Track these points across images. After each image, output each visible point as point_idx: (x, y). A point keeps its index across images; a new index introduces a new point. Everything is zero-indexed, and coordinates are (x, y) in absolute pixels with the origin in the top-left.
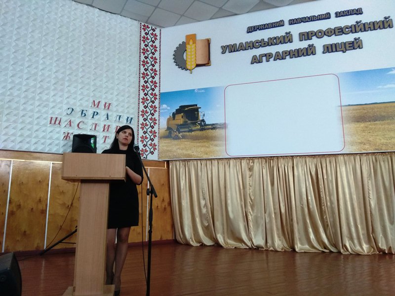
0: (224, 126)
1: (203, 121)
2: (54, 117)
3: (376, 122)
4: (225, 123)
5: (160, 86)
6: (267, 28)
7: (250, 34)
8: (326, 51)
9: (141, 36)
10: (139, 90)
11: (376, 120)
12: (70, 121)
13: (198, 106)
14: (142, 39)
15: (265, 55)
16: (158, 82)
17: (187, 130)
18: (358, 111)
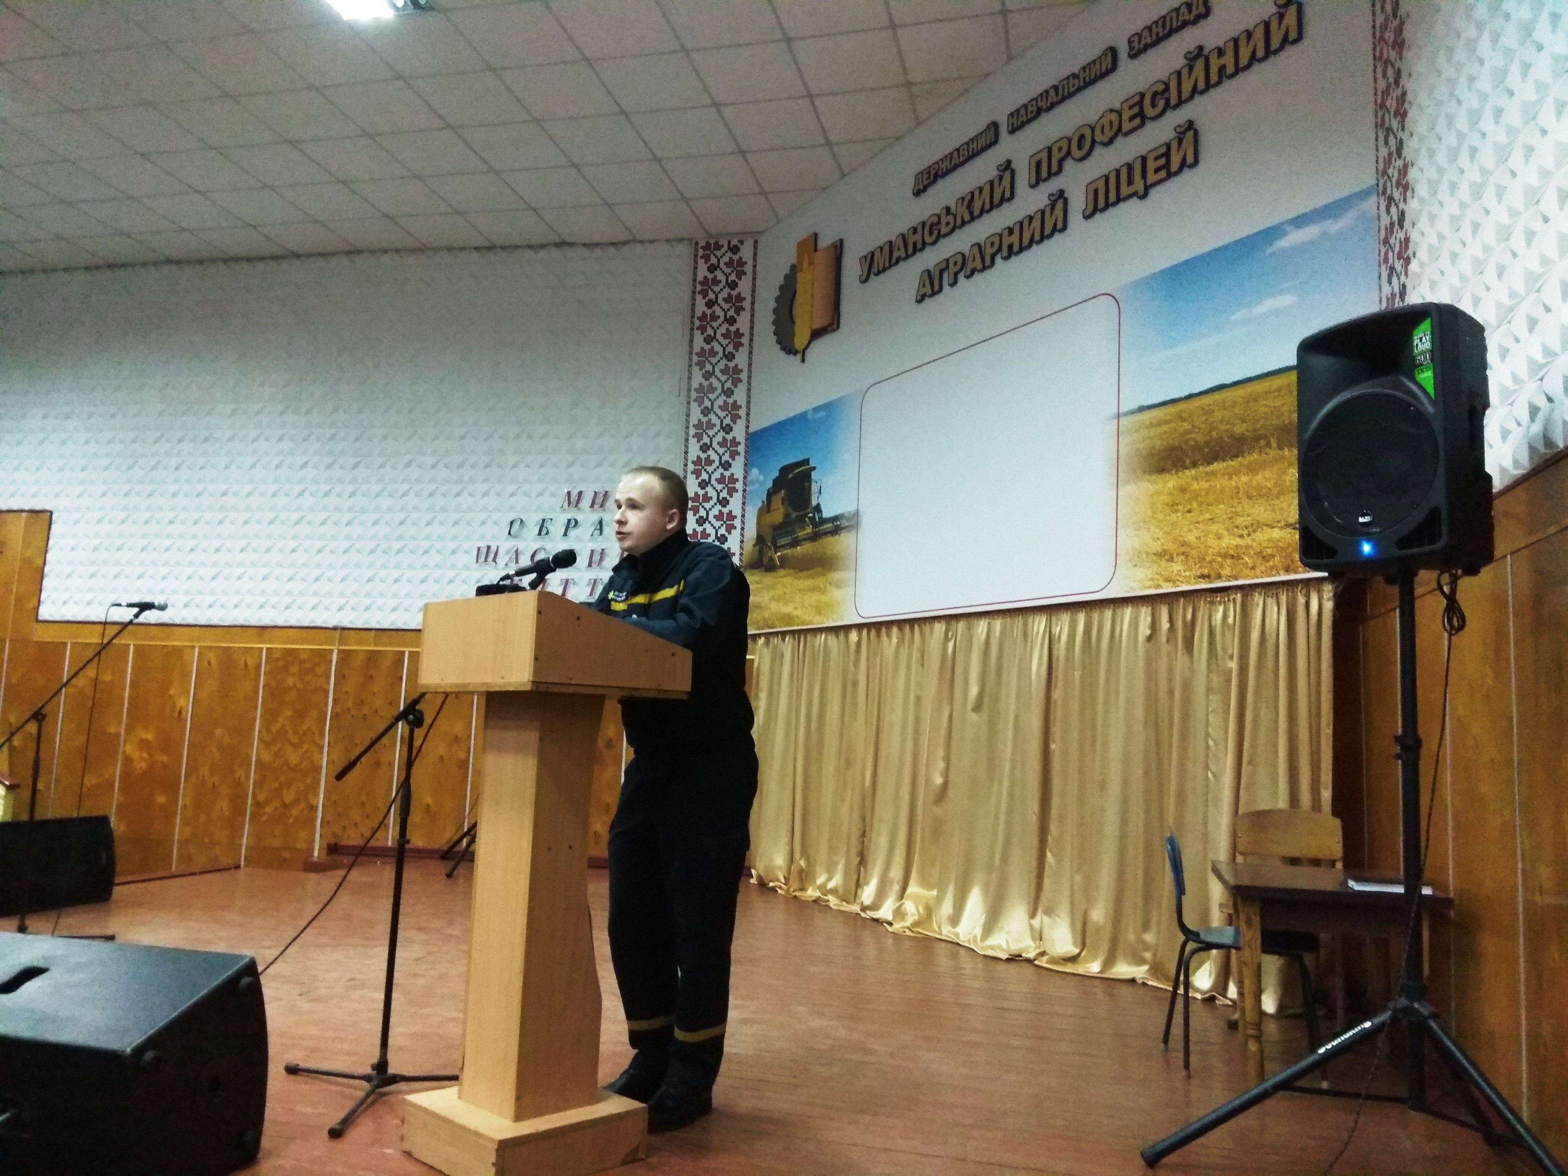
0: (854, 522)
1: (818, 508)
2: (483, 545)
4: (857, 514)
5: (748, 414)
6: (956, 165)
8: (1091, 208)
9: (695, 280)
10: (687, 440)
12: (517, 552)
13: (812, 464)
14: (699, 288)
15: (950, 263)
16: (742, 402)
17: (789, 539)
18: (1165, 428)
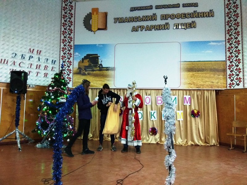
0: (113, 69)
1: (101, 65)
3: (199, 72)
4: (114, 67)
5: (74, 40)
6: (142, 10)
7: (132, 12)
8: (175, 28)
10: (60, 43)
11: (199, 71)
12: (14, 62)
13: (98, 55)
15: (140, 27)
16: (73, 37)
17: (91, 70)
18: (190, 65)
